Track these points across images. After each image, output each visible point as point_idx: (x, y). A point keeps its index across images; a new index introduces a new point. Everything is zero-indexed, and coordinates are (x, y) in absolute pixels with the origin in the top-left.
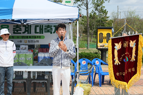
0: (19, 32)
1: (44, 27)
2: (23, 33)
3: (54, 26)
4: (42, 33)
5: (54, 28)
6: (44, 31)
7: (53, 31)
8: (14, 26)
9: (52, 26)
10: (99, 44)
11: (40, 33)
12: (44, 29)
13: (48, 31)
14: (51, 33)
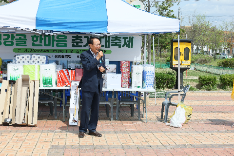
0: (80, 44)
1: (111, 39)
2: (85, 46)
3: (123, 38)
4: (109, 47)
5: (123, 41)
6: (111, 44)
7: (122, 44)
8: (73, 37)
9: (121, 38)
10: (174, 62)
11: (106, 47)
12: (110, 41)
13: (116, 44)
14: (120, 46)
